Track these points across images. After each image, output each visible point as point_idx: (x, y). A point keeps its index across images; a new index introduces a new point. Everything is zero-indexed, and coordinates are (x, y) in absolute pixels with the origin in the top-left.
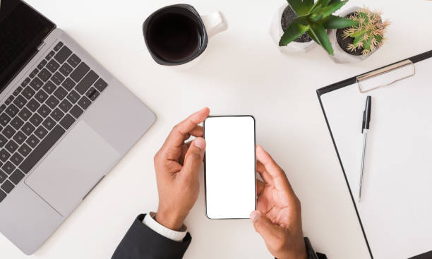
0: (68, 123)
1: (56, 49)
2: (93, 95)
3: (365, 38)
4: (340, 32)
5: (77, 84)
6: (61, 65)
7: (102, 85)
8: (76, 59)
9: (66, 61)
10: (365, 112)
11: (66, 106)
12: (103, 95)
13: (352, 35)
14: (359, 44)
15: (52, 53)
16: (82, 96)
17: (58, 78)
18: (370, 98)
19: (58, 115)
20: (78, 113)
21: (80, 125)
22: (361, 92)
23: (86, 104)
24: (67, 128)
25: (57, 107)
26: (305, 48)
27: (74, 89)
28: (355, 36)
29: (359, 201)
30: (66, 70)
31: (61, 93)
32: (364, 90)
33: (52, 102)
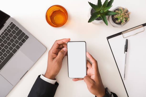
0: (15, 51)
1: (10, 25)
2: (24, 41)
3: (121, 18)
4: (113, 16)
5: (18, 37)
6: (12, 31)
7: (27, 37)
8: (17, 28)
9: (14, 29)
10: (125, 45)
11: (14, 45)
12: (27, 41)
13: (117, 17)
14: (119, 21)
15: (9, 26)
16: (19, 42)
17: (11, 35)
18: (127, 40)
19: (11, 48)
20: (18, 48)
21: (19, 52)
22: (124, 38)
23: (21, 44)
24: (14, 53)
25: (11, 45)
26: (100, 22)
27: (17, 39)
28: (118, 18)
29: (124, 80)
30: (14, 32)
31: (12, 41)
32: (125, 37)
33: (9, 44)
